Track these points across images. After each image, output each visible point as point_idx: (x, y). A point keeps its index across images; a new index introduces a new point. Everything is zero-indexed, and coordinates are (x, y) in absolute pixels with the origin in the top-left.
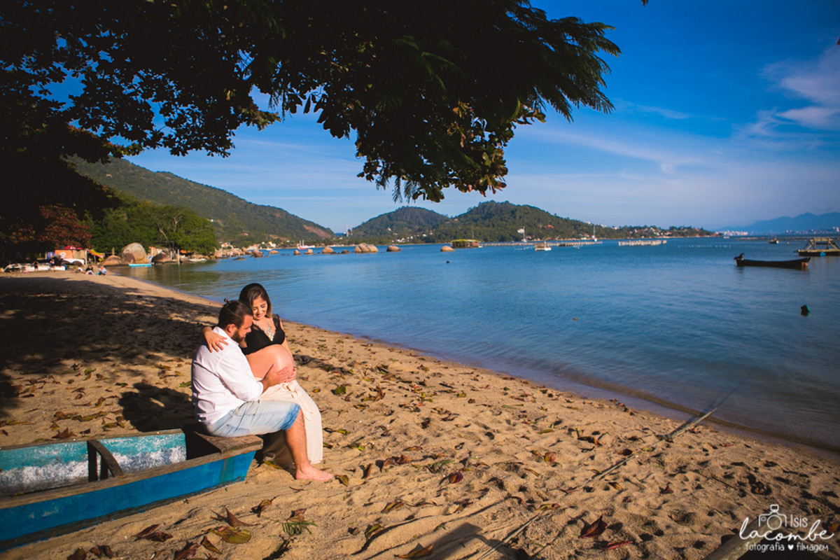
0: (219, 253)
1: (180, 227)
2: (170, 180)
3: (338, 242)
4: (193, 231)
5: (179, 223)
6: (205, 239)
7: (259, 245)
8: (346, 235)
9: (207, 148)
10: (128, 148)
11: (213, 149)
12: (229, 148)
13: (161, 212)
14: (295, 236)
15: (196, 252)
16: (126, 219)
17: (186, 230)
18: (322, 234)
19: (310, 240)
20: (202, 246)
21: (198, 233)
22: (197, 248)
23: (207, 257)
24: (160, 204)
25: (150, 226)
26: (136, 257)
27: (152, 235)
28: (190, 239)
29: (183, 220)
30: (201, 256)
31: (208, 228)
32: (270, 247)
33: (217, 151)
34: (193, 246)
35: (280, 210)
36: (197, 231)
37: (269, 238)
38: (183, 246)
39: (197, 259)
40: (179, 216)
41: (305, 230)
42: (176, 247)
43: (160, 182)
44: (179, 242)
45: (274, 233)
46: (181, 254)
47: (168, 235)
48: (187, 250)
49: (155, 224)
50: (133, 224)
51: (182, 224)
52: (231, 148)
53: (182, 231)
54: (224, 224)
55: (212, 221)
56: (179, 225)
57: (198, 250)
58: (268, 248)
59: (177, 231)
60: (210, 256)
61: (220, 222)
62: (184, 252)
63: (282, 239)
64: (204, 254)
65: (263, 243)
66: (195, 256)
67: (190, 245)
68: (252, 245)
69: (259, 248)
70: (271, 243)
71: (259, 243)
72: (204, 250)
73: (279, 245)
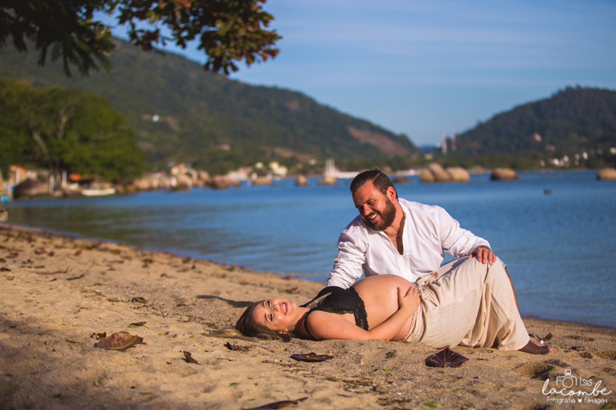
1: (71, 128)
4: (94, 137)
5: (70, 121)
6: (117, 153)
7: (249, 169)
8: (440, 150)
13: (39, 101)
15: (97, 177)
17: (82, 134)
18: (388, 147)
20: (110, 165)
21: (104, 141)
22: (101, 170)
23: (120, 188)
27: (19, 145)
28: (87, 151)
29: (78, 115)
30: (108, 185)
32: (274, 175)
34: (93, 166)
35: (300, 95)
36: (101, 137)
37: (272, 155)
38: (74, 165)
39: (98, 190)
40: (70, 107)
41: (350, 138)
42: (62, 166)
44: (68, 157)
45: (285, 144)
46: (71, 181)
47: (49, 146)
48: (81, 173)
49: (27, 122)
53: (73, 136)
54: (181, 125)
55: (156, 118)
56: (70, 126)
57: (101, 174)
58: (269, 178)
59: (64, 137)
60: (125, 186)
61: (172, 121)
62: (75, 177)
63: (302, 157)
64: (114, 183)
65: (259, 165)
66: (96, 185)
67: (87, 164)
68: (236, 168)
69: (250, 175)
70: (275, 166)
71: (252, 164)
72: (115, 174)
73: (294, 169)
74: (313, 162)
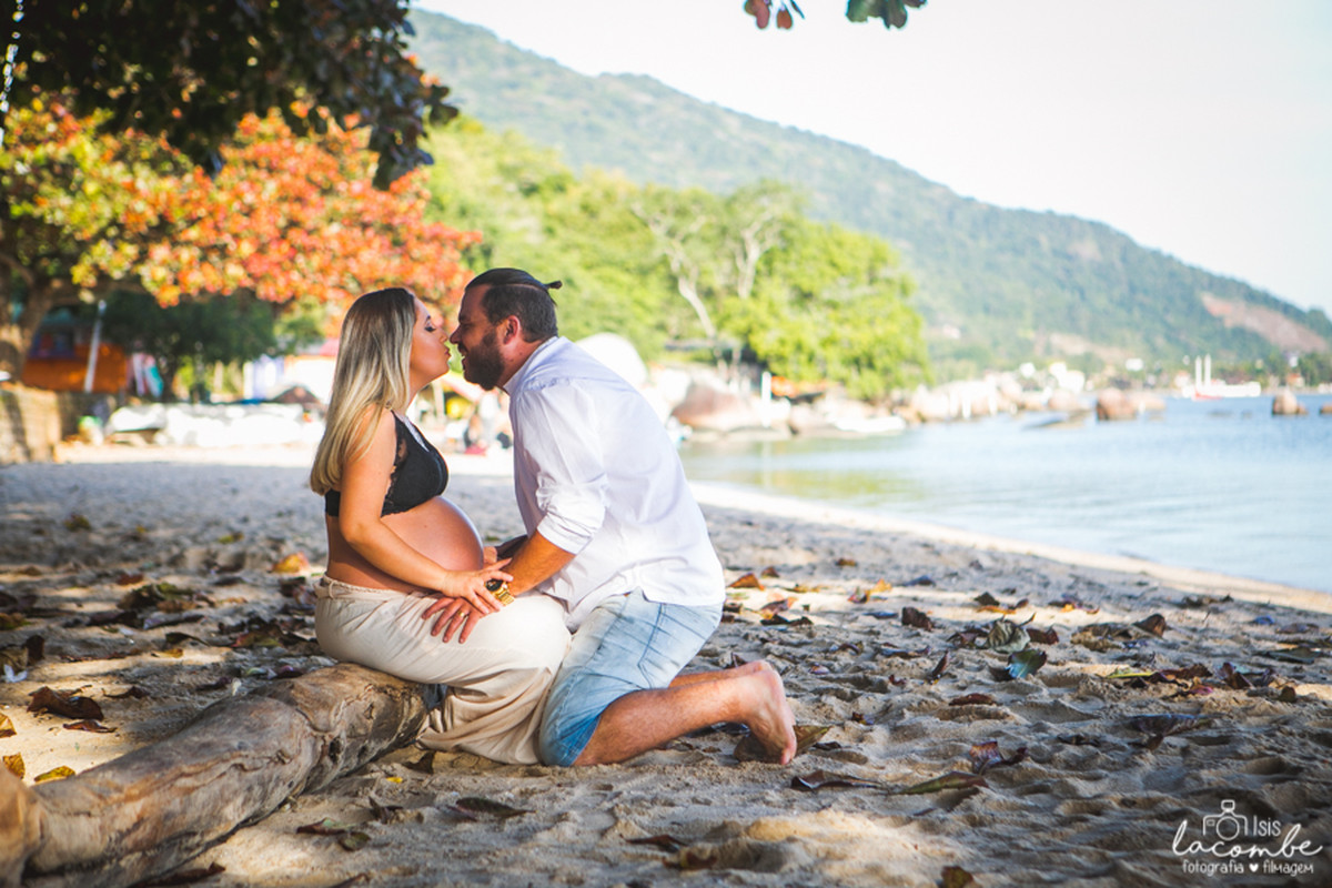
1: (770, 273)
2: (650, 108)
4: (826, 295)
5: (768, 258)
6: (880, 331)
7: (1005, 377)
13: (687, 208)
14: (1160, 342)
17: (796, 288)
18: (1286, 334)
19: (1235, 359)
20: (862, 362)
21: (850, 304)
22: (844, 372)
25: (643, 272)
27: (648, 310)
28: (810, 326)
29: (786, 240)
31: (889, 282)
34: (825, 362)
35: (1099, 230)
36: (842, 295)
37: (1048, 350)
38: (781, 359)
40: (769, 224)
43: (610, 115)
44: (768, 341)
45: (1071, 324)
47: (717, 312)
49: (665, 261)
51: (778, 265)
53: (777, 291)
56: (768, 265)
57: (843, 382)
58: (1049, 393)
59: (754, 294)
60: (892, 408)
62: (783, 387)
65: (1028, 370)
66: (830, 404)
67: (812, 358)
70: (1058, 368)
71: (1010, 366)
73: (1097, 378)
74: (1135, 364)
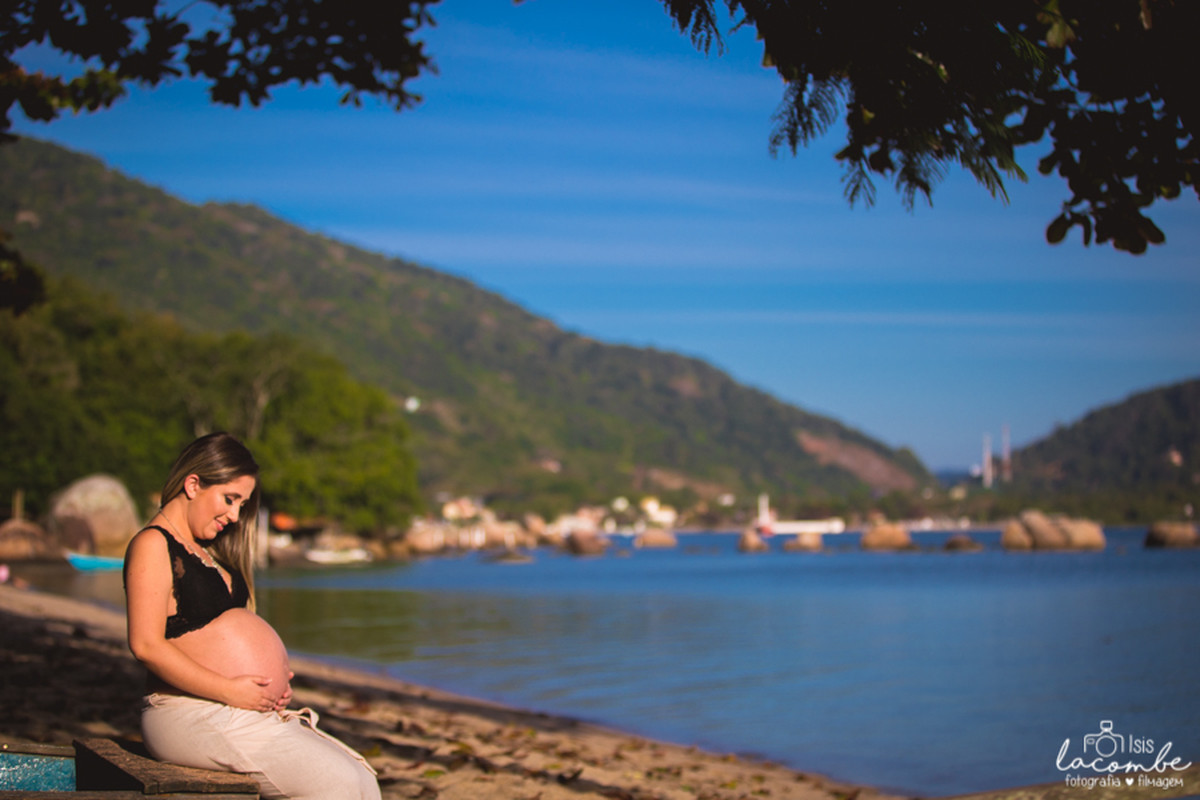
0: (426, 535)
1: (278, 419)
2: (254, 238)
3: (945, 508)
4: (325, 439)
5: (276, 405)
6: (372, 473)
7: (600, 513)
8: (979, 480)
9: (340, 77)
10: (74, 86)
11: (362, 80)
12: (415, 73)
13: (207, 358)
14: (757, 477)
15: (332, 523)
16: (73, 382)
18: (875, 471)
19: (817, 496)
20: (358, 500)
22: (339, 509)
23: (377, 548)
24: (207, 328)
25: (164, 416)
26: (100, 530)
28: (309, 468)
29: (291, 389)
30: (352, 541)
32: (652, 524)
33: (375, 87)
34: (322, 499)
35: (699, 367)
36: (341, 440)
37: (645, 484)
38: (284, 498)
39: (334, 551)
40: (277, 373)
41: (800, 453)
45: (668, 458)
46: (275, 530)
48: (298, 515)
49: (183, 405)
50: (100, 403)
51: (284, 412)
52: (424, 74)
53: (283, 436)
54: (464, 419)
55: (412, 405)
56: (274, 413)
57: (339, 517)
58: (640, 528)
59: (263, 437)
60: (387, 542)
61: (445, 411)
62: (284, 522)
63: (703, 489)
64: (365, 535)
65: (621, 504)
66: (327, 539)
67: (312, 496)
68: (574, 509)
69: (601, 523)
70: (652, 507)
71: (603, 501)
72: (366, 517)
73: (688, 514)
74: (727, 500)
